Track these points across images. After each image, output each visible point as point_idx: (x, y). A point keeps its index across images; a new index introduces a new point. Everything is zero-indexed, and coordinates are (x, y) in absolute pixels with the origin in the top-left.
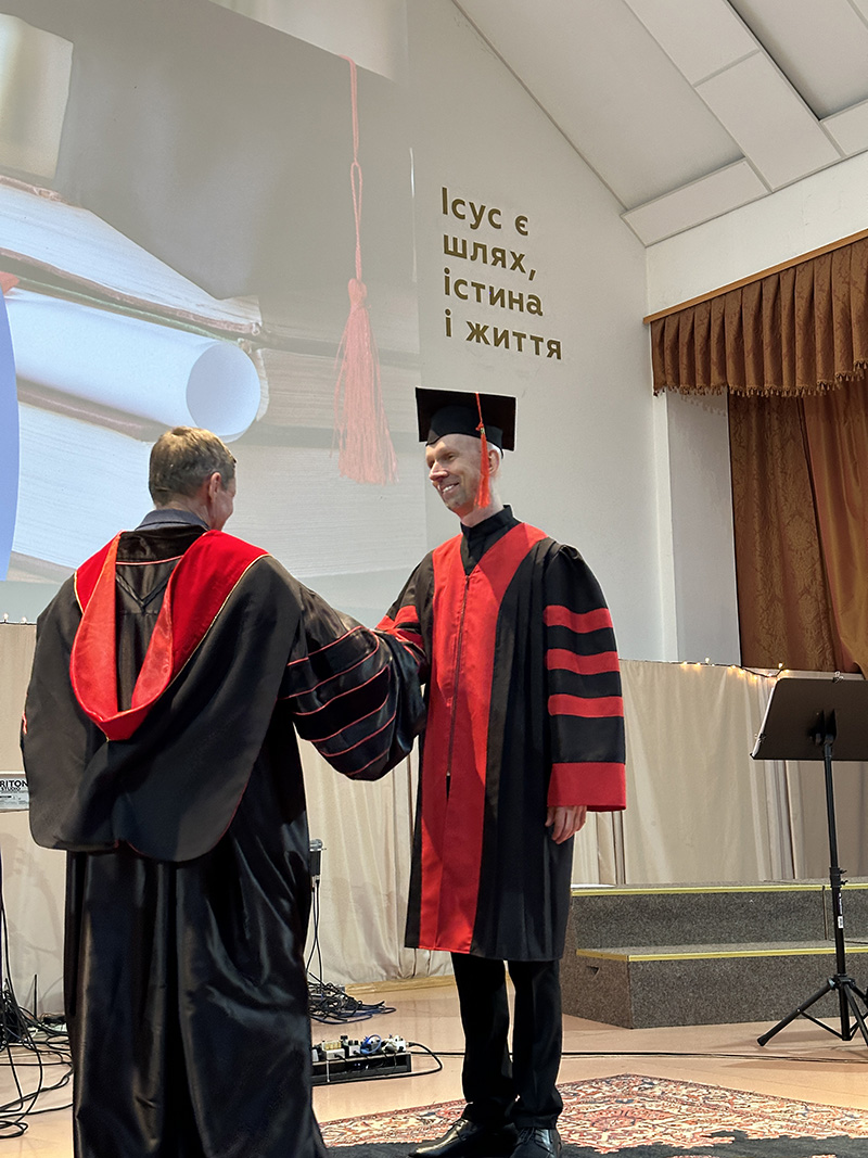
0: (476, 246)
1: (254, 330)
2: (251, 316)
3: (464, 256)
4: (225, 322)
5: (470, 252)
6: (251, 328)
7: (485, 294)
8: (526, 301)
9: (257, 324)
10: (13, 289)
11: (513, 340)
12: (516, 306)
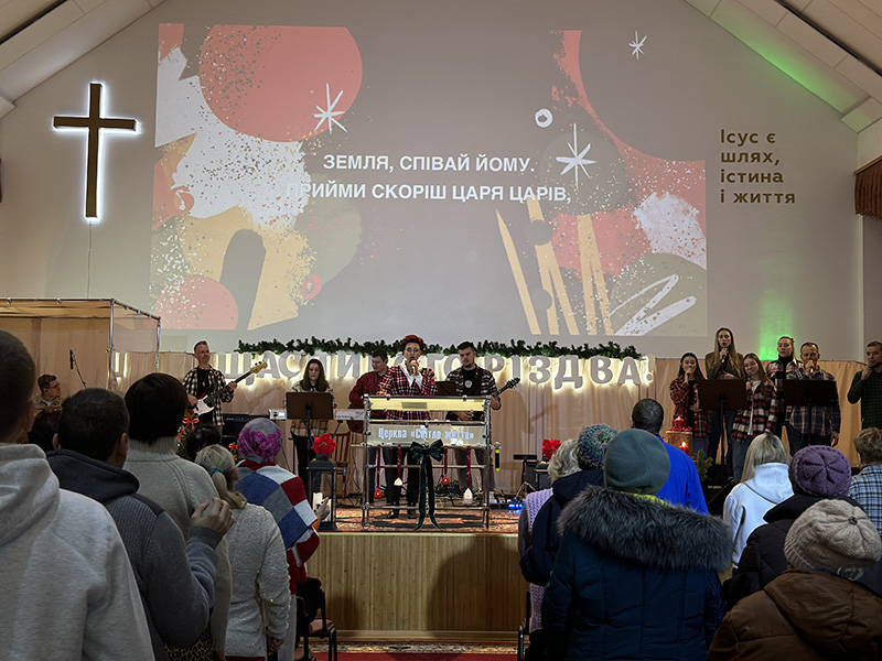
0: (741, 154)
3: (734, 161)
5: (737, 158)
7: (746, 178)
8: (772, 176)
11: (763, 198)
12: (766, 180)
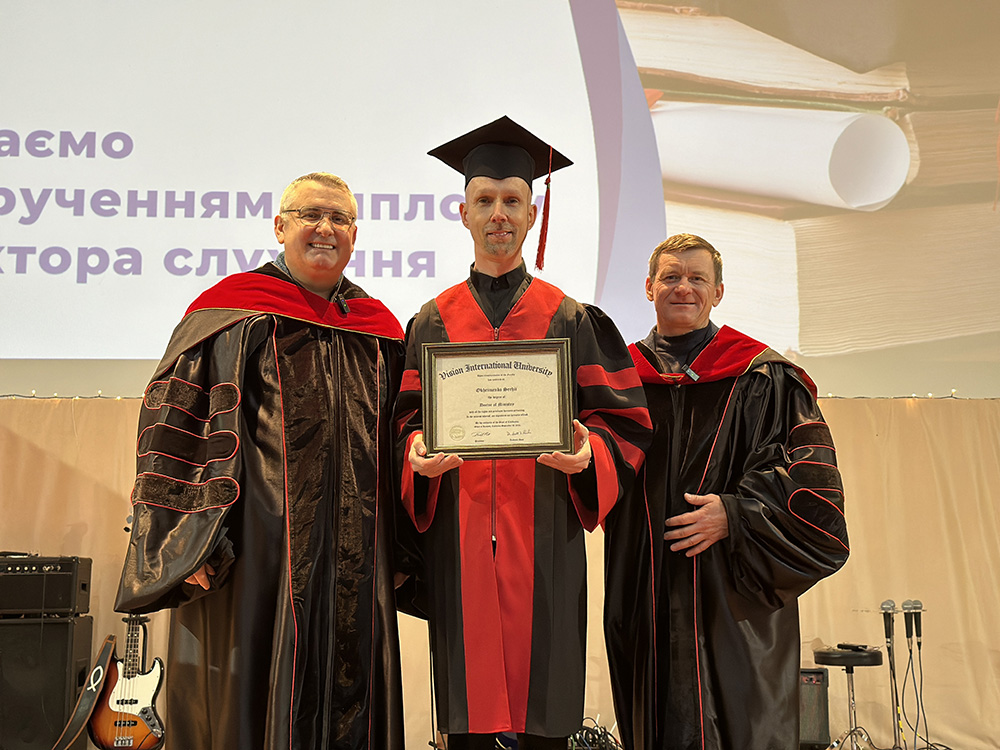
1: (901, 96)
2: (897, 83)
4: (869, 94)
6: (898, 94)
9: (905, 90)
10: (658, 102)
